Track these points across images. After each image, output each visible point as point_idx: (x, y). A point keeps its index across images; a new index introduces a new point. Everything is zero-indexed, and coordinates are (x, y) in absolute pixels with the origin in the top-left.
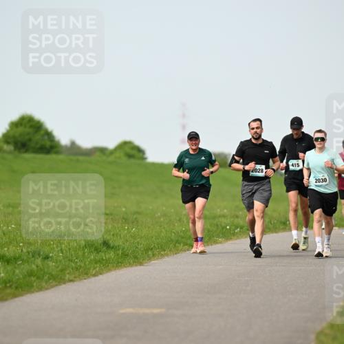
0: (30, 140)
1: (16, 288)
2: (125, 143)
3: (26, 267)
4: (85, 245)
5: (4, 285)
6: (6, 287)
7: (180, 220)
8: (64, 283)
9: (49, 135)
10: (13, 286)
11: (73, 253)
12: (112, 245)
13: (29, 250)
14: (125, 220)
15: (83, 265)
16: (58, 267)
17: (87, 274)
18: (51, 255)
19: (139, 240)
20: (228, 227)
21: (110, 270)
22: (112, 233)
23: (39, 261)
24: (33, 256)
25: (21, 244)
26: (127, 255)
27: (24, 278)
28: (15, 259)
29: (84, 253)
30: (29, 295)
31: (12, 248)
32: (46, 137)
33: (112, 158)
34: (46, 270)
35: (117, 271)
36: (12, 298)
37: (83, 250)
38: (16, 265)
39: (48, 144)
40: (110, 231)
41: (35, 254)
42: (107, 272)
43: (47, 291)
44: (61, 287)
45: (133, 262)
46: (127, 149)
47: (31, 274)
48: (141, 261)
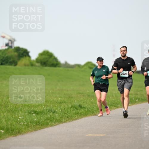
0: (47, 61)
1: (41, 125)
2: (89, 63)
3: (46, 116)
4: (71, 107)
5: (36, 124)
6: (37, 125)
7: (112, 96)
8: (62, 123)
9: (56, 59)
10: (40, 124)
11: (66, 110)
12: (83, 106)
13: (47, 109)
14: (89, 96)
15: (70, 115)
16: (59, 116)
17: (72, 119)
18: (56, 111)
19: (94, 104)
20: (133, 99)
21: (82, 118)
22: (83, 101)
23: (51, 114)
24: (49, 111)
25: (44, 106)
26: (89, 111)
27: (45, 121)
28: (41, 112)
29: (71, 110)
30: (47, 128)
31: (39, 108)
32: (54, 60)
33: (83, 69)
34: (54, 117)
35: (85, 118)
36: (39, 130)
37: (70, 109)
38: (41, 116)
39: (55, 63)
40: (82, 101)
41: (50, 110)
42: (81, 118)
43: (55, 127)
44: (61, 125)
45: (92, 114)
46: (89, 65)
47: (48, 119)
48: (95, 113)
